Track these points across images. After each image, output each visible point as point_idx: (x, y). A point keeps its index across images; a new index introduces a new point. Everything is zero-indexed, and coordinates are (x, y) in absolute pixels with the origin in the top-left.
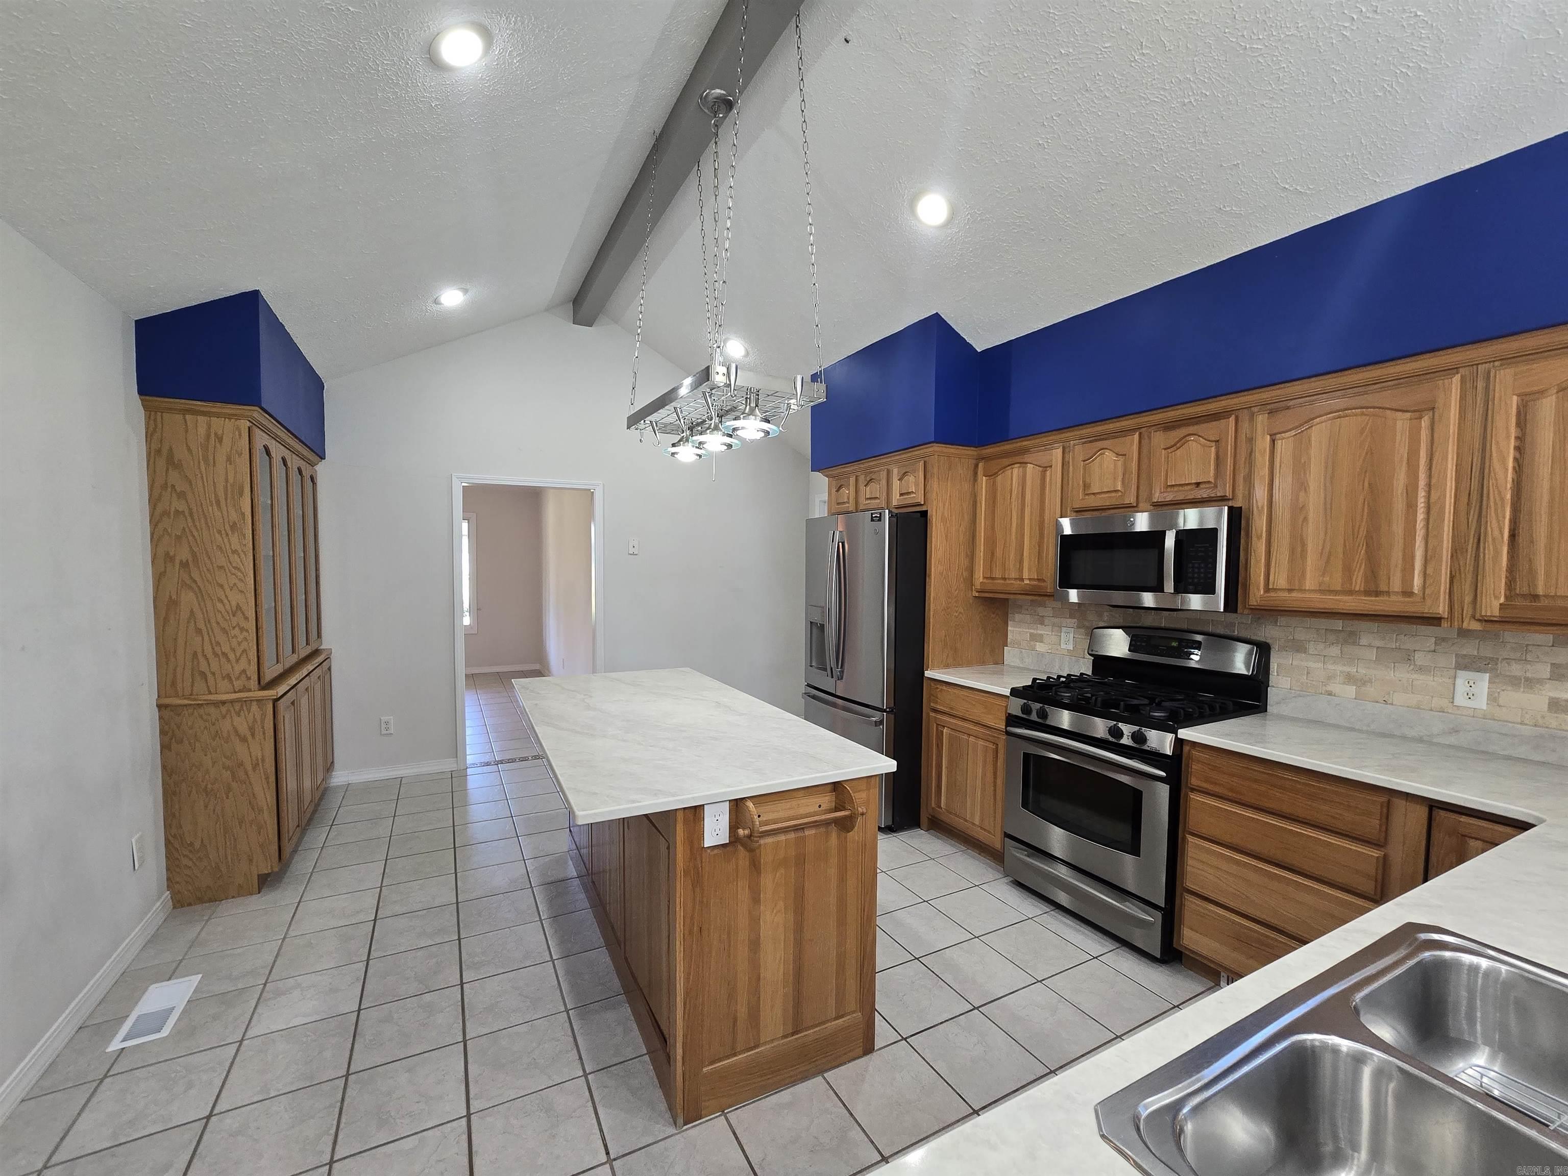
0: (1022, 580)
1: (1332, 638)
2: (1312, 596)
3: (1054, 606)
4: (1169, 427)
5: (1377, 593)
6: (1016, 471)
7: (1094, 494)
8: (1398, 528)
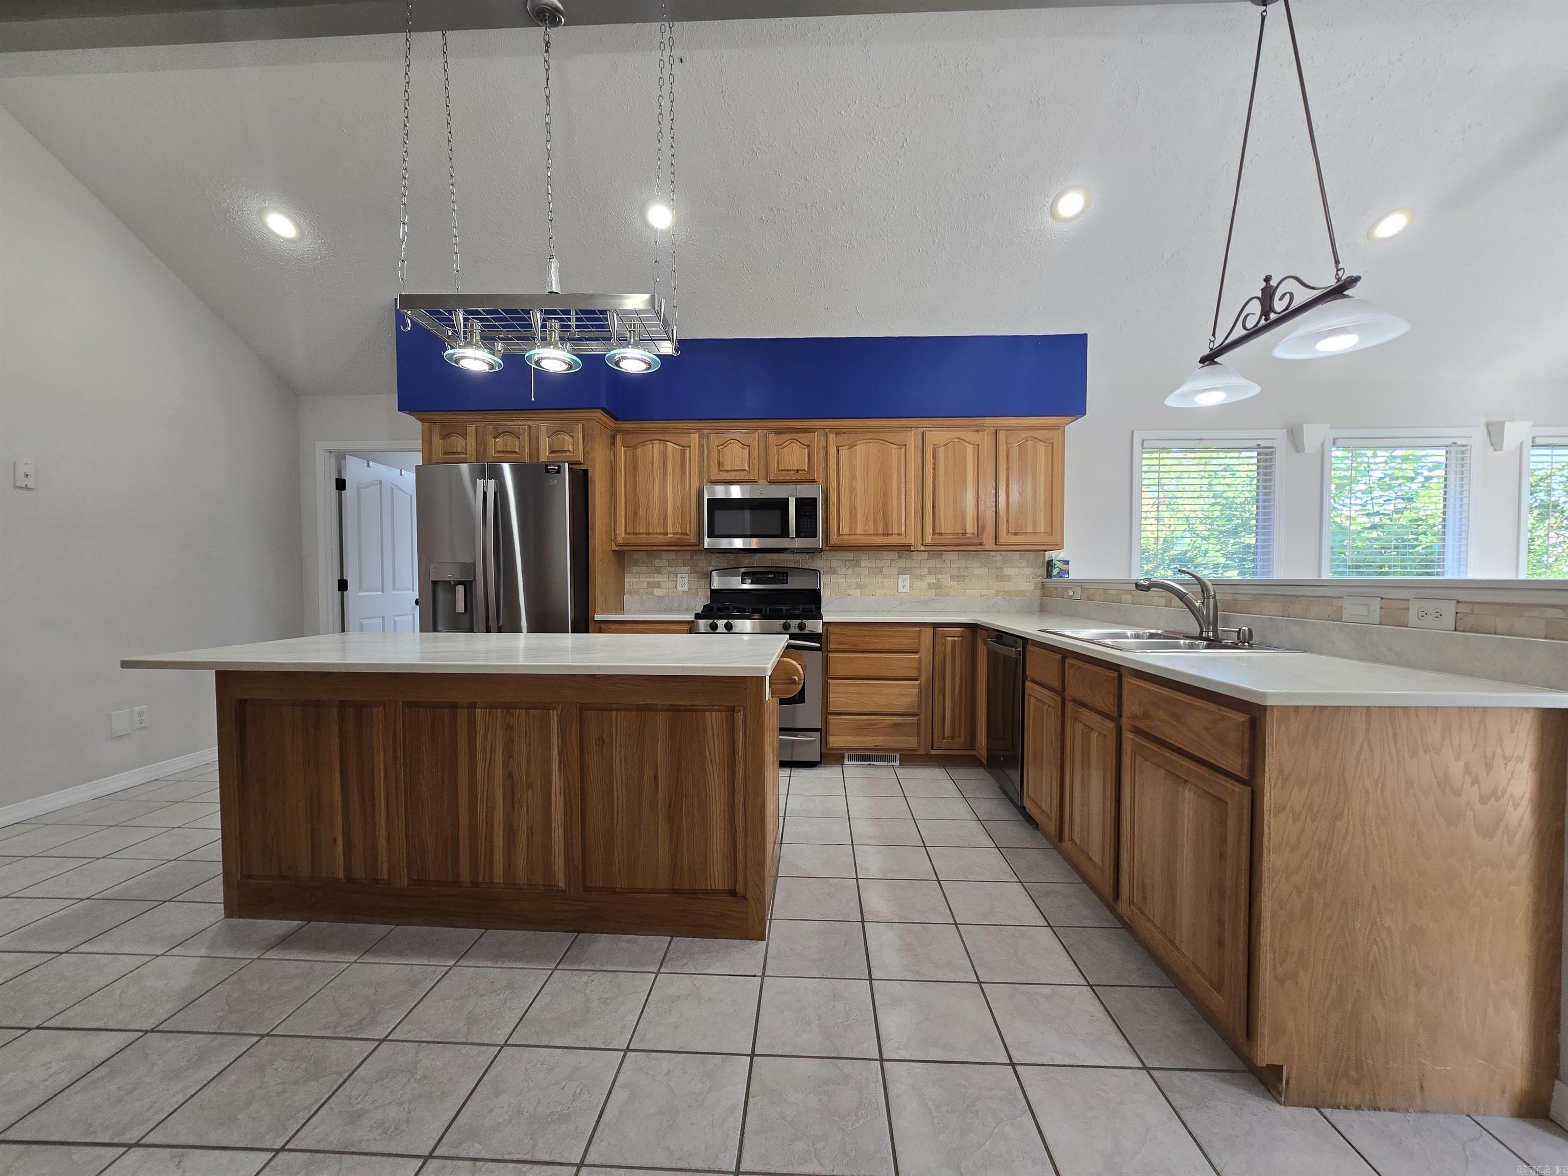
0: (666, 534)
1: (848, 564)
2: (860, 537)
3: (669, 558)
4: (778, 432)
5: (888, 535)
6: (657, 446)
7: (727, 471)
8: (895, 502)
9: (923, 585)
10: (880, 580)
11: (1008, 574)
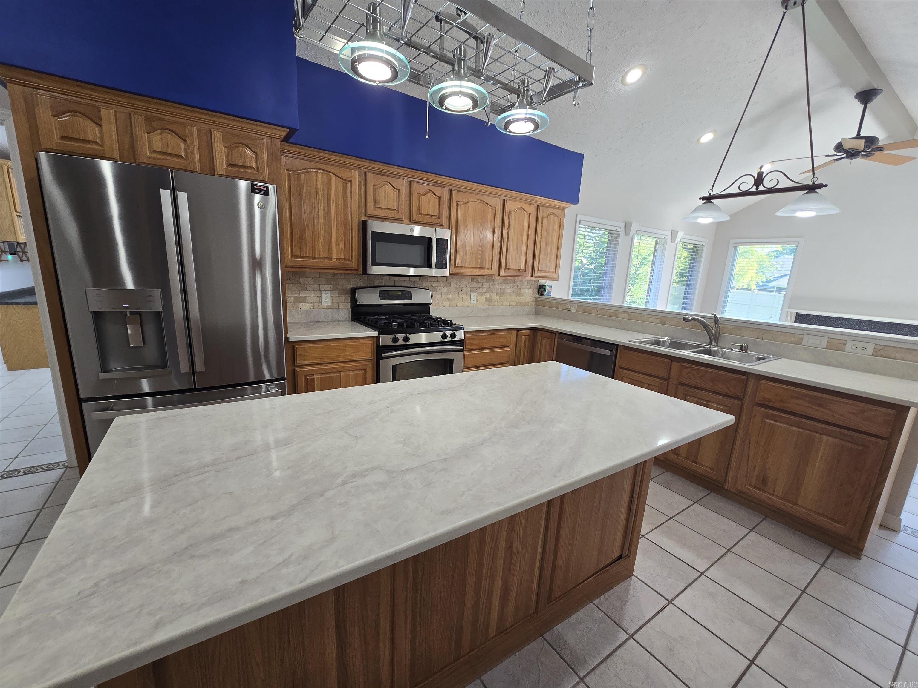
0: (331, 259)
1: (443, 285)
2: (467, 269)
3: (314, 277)
4: (419, 182)
6: (321, 175)
7: (381, 208)
9: (483, 299)
10: (461, 296)
11: (522, 292)
